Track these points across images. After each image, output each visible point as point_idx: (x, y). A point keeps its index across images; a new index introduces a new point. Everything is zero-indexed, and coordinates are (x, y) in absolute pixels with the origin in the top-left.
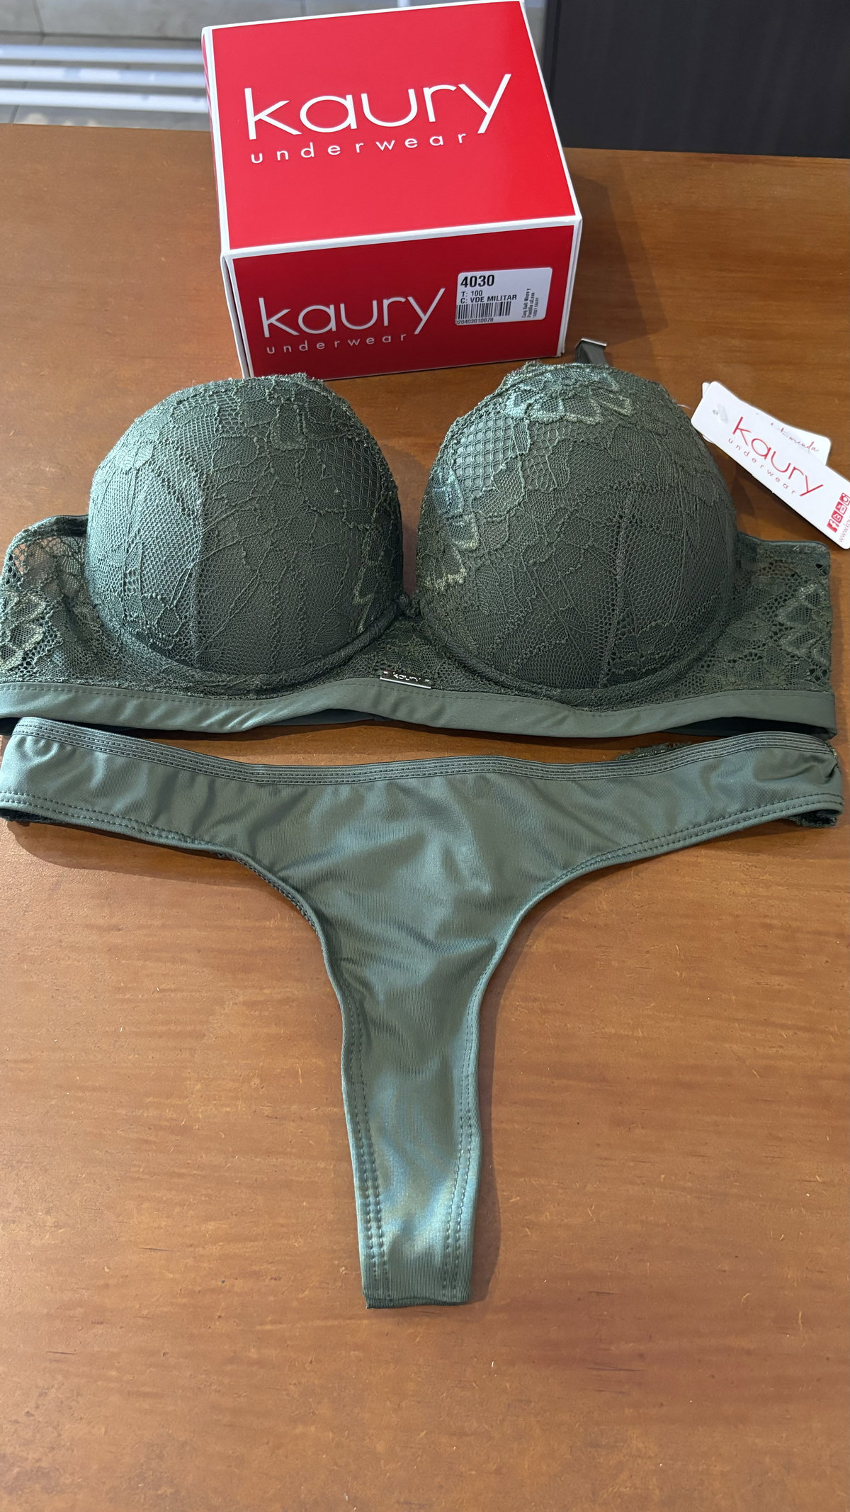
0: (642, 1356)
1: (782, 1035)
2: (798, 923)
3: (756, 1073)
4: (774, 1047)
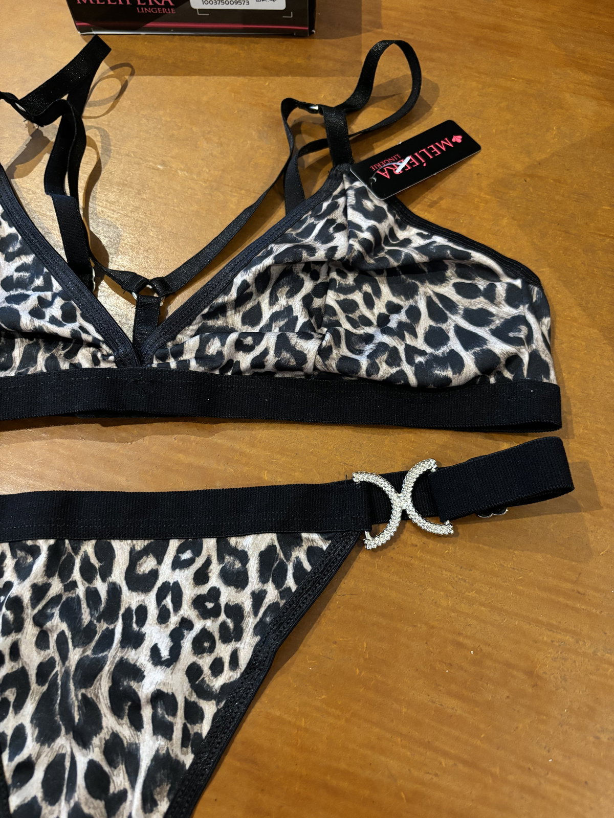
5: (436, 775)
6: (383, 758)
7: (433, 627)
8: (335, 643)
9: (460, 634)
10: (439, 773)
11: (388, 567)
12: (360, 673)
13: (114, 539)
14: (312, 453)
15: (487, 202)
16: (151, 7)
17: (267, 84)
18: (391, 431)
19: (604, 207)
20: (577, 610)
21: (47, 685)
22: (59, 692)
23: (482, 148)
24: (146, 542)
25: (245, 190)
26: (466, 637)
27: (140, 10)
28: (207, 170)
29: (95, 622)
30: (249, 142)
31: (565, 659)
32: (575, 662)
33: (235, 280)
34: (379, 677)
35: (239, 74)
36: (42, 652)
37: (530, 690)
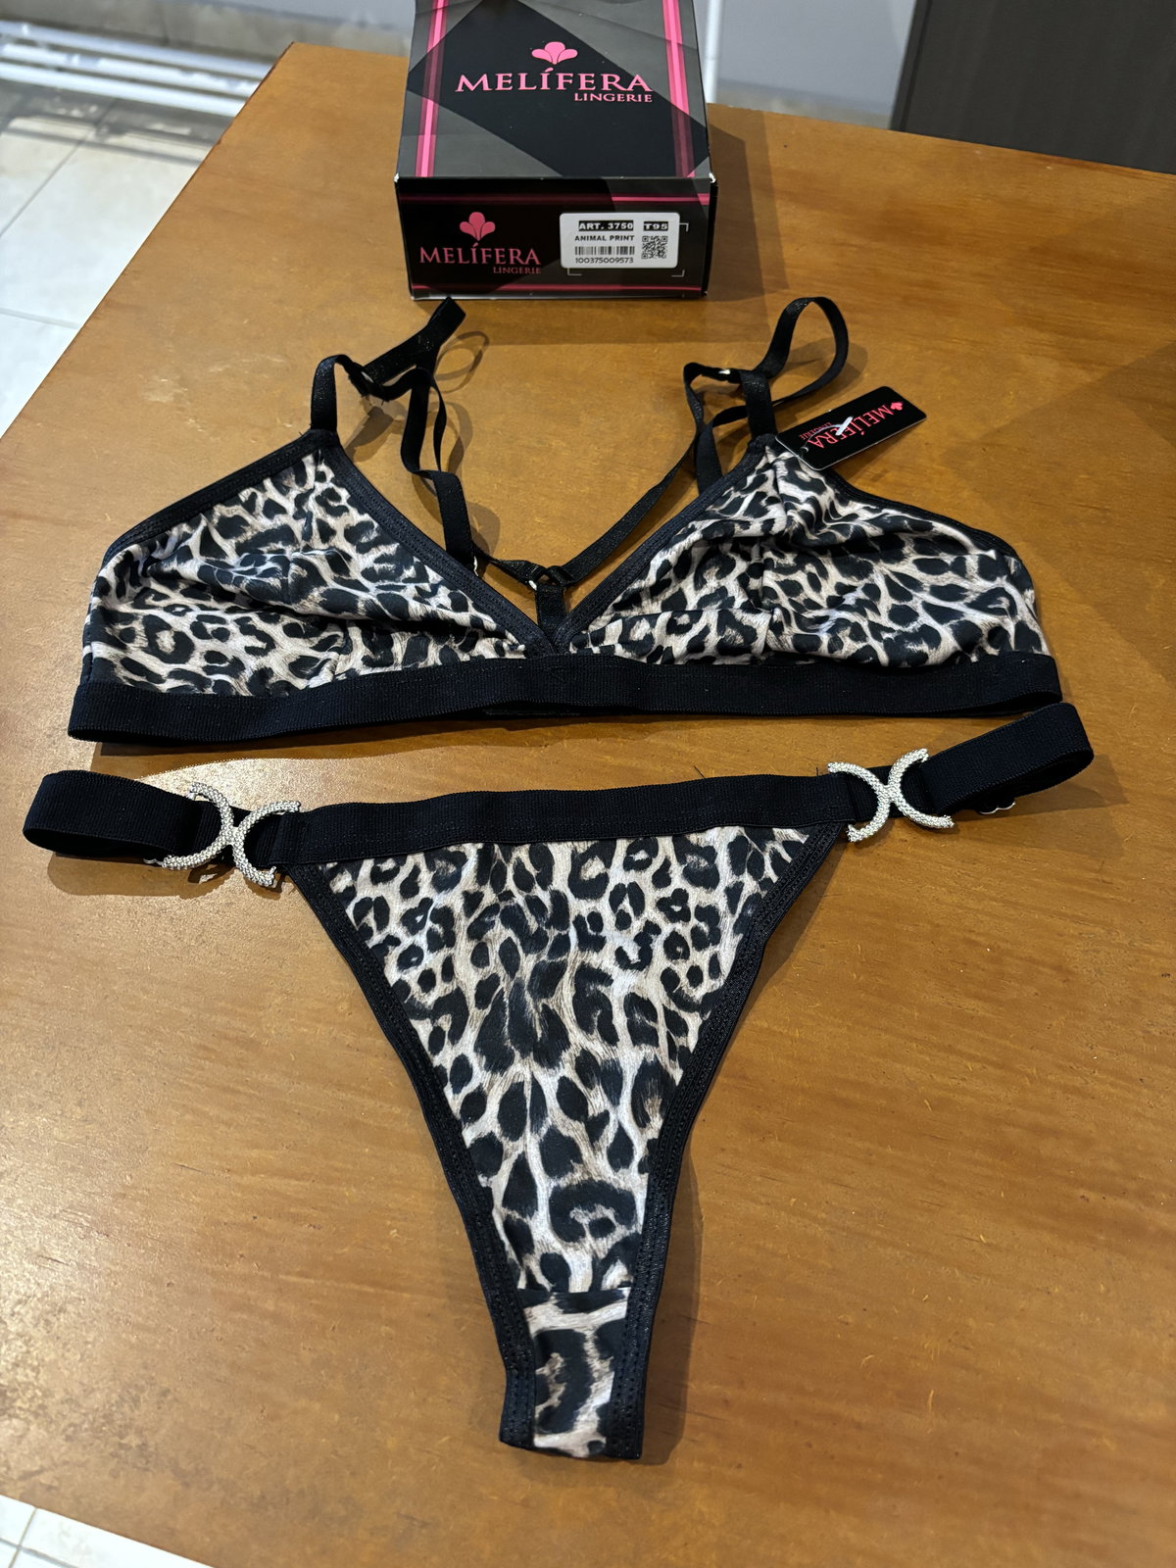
0: (726, 1403)
1: (967, 1067)
2: (1009, 946)
3: (927, 1104)
4: (954, 1078)
5: (963, 1079)
6: (898, 1066)
7: (938, 926)
8: (823, 946)
9: (971, 931)
10: (966, 1077)
11: (876, 864)
12: (858, 977)
13: (551, 842)
14: (766, 749)
15: (941, 473)
16: (512, 266)
17: (656, 351)
18: (859, 722)
19: (1082, 476)
20: (1105, 900)
21: (490, 1006)
22: (507, 1013)
23: (928, 417)
24: (590, 844)
25: (647, 469)
26: (979, 934)
27: (497, 270)
28: (596, 448)
29: (544, 928)
30: (643, 415)
31: (1098, 952)
32: (1109, 954)
33: (652, 562)
34: (881, 981)
35: (620, 341)
36: (481, 970)
37: (1061, 985)
